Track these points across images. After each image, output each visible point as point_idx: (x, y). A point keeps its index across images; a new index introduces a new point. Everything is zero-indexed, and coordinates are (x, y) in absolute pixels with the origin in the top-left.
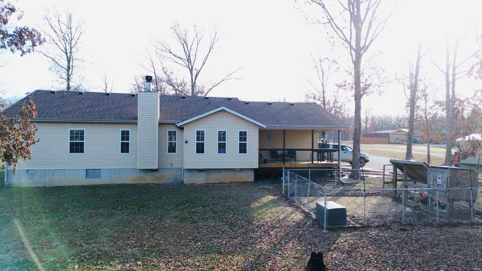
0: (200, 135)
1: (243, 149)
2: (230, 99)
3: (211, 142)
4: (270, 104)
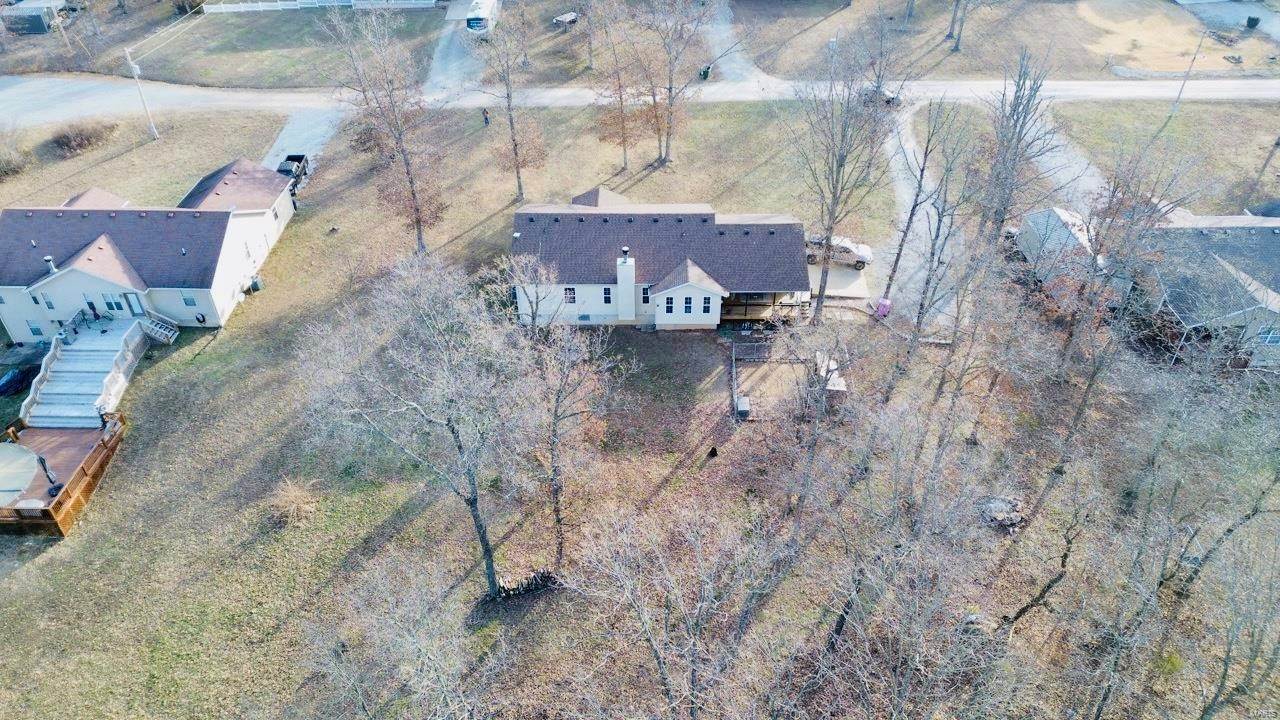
0: (670, 301)
1: (706, 310)
2: (705, 221)
3: (679, 305)
4: (747, 233)
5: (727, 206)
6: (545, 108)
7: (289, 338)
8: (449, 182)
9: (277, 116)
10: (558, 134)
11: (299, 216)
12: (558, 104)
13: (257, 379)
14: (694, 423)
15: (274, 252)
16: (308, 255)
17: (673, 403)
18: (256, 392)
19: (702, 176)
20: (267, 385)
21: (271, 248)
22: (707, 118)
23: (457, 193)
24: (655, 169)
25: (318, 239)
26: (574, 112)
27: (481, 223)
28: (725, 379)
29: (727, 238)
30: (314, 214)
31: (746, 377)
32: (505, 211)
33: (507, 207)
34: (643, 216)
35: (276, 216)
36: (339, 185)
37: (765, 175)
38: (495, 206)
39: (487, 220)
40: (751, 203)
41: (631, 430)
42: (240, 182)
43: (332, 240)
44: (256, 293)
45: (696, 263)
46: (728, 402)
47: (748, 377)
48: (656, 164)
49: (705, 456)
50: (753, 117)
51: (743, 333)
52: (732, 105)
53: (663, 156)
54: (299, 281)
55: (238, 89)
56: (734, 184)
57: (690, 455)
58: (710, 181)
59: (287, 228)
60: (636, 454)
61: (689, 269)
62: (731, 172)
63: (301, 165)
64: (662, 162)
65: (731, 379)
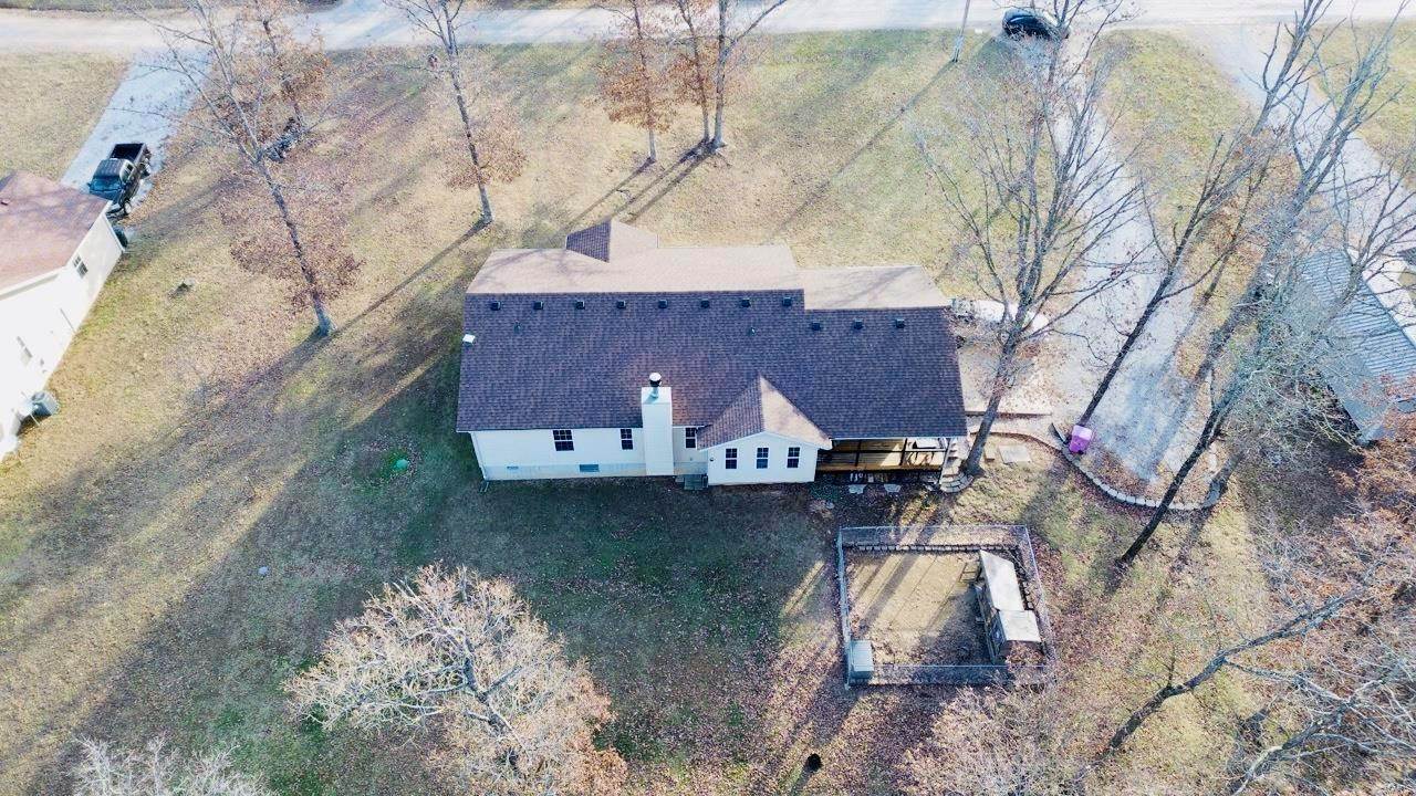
0: (732, 454)
1: (793, 463)
2: (787, 304)
3: (747, 458)
4: (858, 327)
5: (813, 232)
6: (528, 46)
7: (94, 516)
8: (374, 188)
9: (110, 63)
10: (547, 94)
11: (131, 259)
12: (547, 39)
13: (31, 608)
14: (779, 691)
15: (82, 334)
16: (140, 338)
17: (741, 649)
18: (29, 636)
19: (772, 173)
20: (49, 621)
21: (76, 327)
22: (775, 63)
23: (388, 209)
24: (700, 159)
25: (159, 307)
26: (571, 54)
27: (425, 268)
28: (827, 589)
29: (826, 337)
30: (154, 254)
31: (863, 585)
32: (463, 246)
33: (467, 236)
34: (681, 295)
35: (83, 270)
36: (200, 196)
37: (869, 169)
38: (448, 236)
39: (435, 261)
40: (851, 223)
41: (671, 710)
42: (13, 220)
43: (181, 307)
44: (45, 423)
45: (776, 385)
46: (834, 643)
47: (866, 586)
48: (700, 152)
49: (800, 768)
50: (847, 61)
51: (853, 490)
52: (813, 37)
53: (711, 136)
54: (120, 393)
55: (58, 13)
56: (824, 187)
57: (773, 765)
58: (786, 181)
59: (108, 283)
60: (681, 765)
61: (764, 400)
62: (817, 163)
63: (137, 162)
64: (709, 147)
65: (836, 593)
